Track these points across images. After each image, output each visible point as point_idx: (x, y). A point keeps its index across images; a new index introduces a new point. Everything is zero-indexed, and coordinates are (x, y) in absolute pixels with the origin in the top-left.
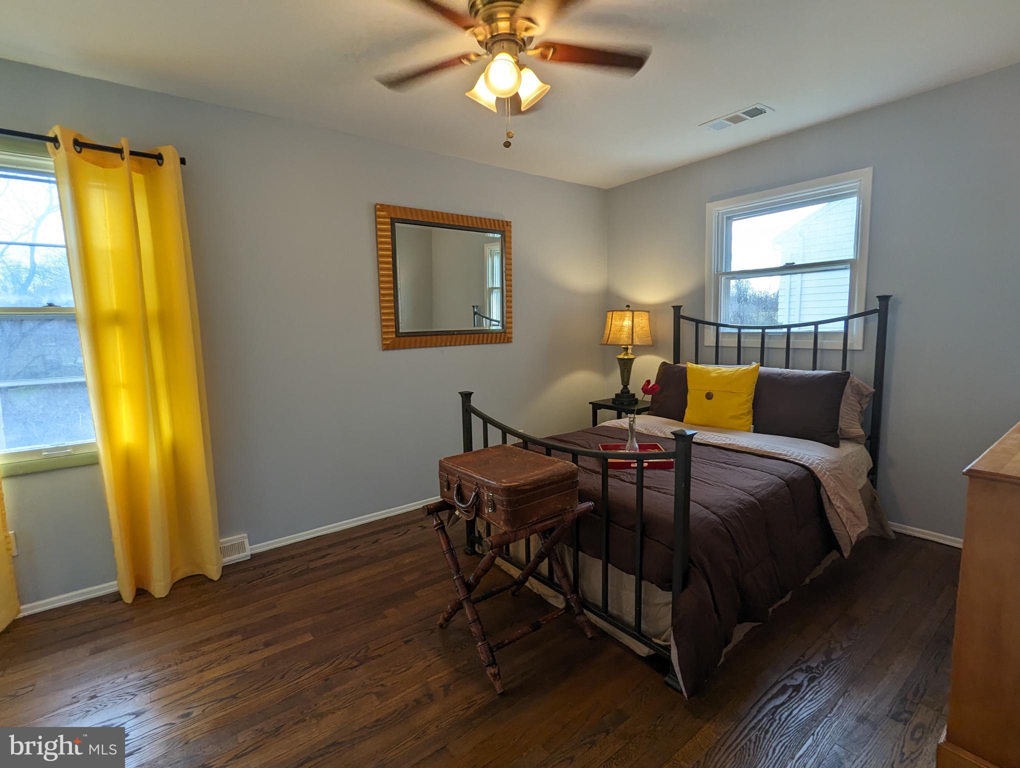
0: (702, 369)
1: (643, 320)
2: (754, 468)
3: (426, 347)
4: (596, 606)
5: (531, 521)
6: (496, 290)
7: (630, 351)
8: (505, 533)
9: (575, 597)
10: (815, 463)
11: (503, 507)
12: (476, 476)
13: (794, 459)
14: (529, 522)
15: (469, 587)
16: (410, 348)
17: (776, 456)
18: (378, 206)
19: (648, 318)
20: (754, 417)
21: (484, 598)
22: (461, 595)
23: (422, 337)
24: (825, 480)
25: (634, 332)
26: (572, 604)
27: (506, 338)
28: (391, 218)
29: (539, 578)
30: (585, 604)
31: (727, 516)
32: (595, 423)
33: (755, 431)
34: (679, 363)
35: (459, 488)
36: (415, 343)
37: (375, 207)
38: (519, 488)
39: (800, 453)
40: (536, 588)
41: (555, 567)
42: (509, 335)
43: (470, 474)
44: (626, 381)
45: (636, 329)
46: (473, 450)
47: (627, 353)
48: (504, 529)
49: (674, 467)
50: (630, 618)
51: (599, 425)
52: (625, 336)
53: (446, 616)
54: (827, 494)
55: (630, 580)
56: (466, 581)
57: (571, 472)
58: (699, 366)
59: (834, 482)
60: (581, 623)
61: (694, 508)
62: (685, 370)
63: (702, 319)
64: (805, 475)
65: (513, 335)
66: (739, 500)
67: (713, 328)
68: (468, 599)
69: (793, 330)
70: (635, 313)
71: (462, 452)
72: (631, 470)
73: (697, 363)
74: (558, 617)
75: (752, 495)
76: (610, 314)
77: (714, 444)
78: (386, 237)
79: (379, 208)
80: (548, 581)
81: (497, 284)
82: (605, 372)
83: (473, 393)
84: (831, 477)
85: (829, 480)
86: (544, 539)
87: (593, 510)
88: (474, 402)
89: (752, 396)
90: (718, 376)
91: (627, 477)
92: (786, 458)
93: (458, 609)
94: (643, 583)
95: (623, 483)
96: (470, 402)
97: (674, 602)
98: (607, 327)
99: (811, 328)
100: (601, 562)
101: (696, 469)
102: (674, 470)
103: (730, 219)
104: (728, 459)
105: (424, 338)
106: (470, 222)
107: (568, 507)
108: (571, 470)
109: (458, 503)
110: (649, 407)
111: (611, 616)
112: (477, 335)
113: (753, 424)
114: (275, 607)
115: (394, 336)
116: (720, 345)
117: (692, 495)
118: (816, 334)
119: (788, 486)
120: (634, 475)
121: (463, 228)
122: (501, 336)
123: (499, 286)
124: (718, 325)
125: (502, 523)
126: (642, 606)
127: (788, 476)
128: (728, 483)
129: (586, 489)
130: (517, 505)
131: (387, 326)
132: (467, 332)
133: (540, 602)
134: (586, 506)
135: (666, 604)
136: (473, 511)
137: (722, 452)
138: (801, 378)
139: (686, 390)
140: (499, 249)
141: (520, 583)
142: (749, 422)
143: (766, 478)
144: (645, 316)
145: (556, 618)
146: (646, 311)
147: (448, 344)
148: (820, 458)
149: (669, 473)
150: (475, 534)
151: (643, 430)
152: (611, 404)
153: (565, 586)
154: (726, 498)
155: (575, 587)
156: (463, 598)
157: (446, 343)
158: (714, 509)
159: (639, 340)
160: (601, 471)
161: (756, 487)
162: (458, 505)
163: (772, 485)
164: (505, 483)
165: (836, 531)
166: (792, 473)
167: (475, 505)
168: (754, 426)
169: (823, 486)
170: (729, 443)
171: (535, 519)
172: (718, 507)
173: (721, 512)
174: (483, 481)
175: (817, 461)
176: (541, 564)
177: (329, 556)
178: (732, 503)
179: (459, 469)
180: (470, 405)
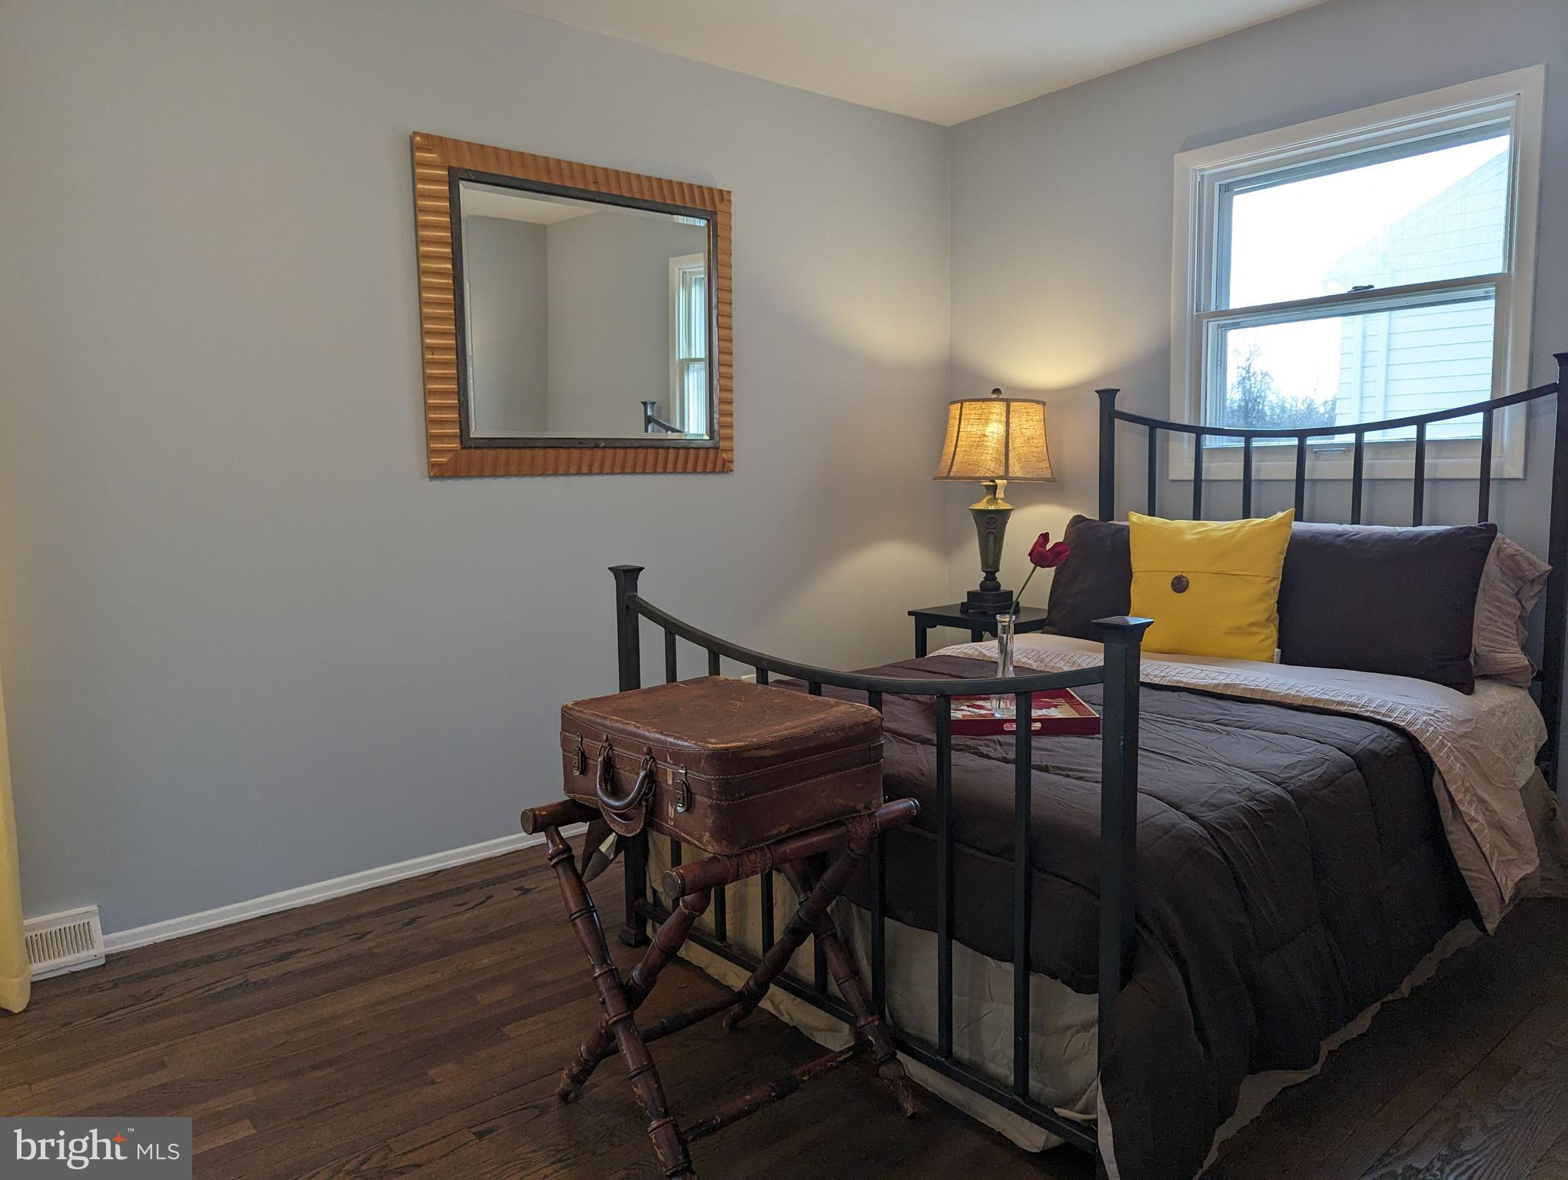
0: (1165, 526)
1: (1031, 423)
2: (1281, 729)
3: (532, 474)
4: (922, 1042)
5: (775, 832)
6: (697, 366)
7: (1000, 494)
8: (714, 859)
9: (876, 1023)
10: (1420, 722)
11: (709, 797)
12: (647, 734)
13: (1372, 712)
14: (771, 833)
15: (631, 996)
16: (494, 475)
17: (1332, 707)
18: (418, 138)
19: (1042, 417)
20: (1280, 631)
21: (665, 1031)
22: (612, 1010)
23: (524, 450)
24: (1440, 758)
25: (1010, 448)
26: (870, 1037)
27: (719, 462)
28: (450, 169)
29: (795, 987)
30: (900, 1041)
31: (1220, 824)
32: (921, 649)
33: (1284, 660)
34: (1113, 520)
35: (609, 765)
36: (507, 464)
37: (412, 139)
38: (746, 755)
39: (1386, 701)
40: (788, 1013)
41: (831, 955)
42: (725, 455)
43: (635, 730)
44: (991, 566)
45: (1016, 442)
46: (642, 687)
47: (995, 499)
48: (712, 848)
49: (1101, 731)
50: (1002, 1066)
51: (931, 655)
52: (989, 457)
53: (575, 1070)
54: (1448, 790)
55: (1002, 975)
56: (624, 982)
57: (865, 724)
58: (1157, 520)
59: (1463, 764)
60: (891, 1082)
61: (1146, 806)
62: (1125, 532)
63: (1164, 420)
64: (1397, 745)
65: (737, 456)
66: (1248, 791)
67: (1188, 438)
68: (627, 1021)
69: (1369, 437)
70: (1013, 405)
71: (617, 691)
72: (1003, 736)
73: (1151, 513)
74: (837, 1067)
75: (1279, 784)
76: (955, 409)
77: (1191, 687)
78: (437, 212)
79: (420, 143)
80: (817, 995)
81: (699, 351)
82: (945, 544)
83: (643, 568)
84: (1456, 753)
85: (1452, 758)
86: (805, 893)
87: (915, 817)
88: (646, 590)
89: (1276, 584)
90: (1200, 539)
91: (995, 750)
92: (1356, 710)
93: (605, 1055)
94: (1033, 979)
95: (987, 762)
96: (637, 592)
97: (1103, 1021)
98: (948, 435)
99: (1411, 432)
100: (935, 936)
101: (1148, 734)
102: (1100, 736)
103: (1228, 189)
104: (1220, 714)
105: (528, 453)
106: (635, 188)
107: (861, 806)
108: (866, 720)
109: (605, 799)
110: (1044, 619)
111: (958, 1063)
112: (651, 453)
113: (1278, 648)
114: (164, 1066)
115: (456, 445)
116: (1204, 477)
117: (1141, 780)
118: (1420, 442)
119: (1359, 768)
120: (1010, 744)
121: (619, 202)
122: (707, 457)
123: (703, 356)
124: (1199, 432)
125: (707, 835)
126: (1031, 1036)
127: (1360, 747)
128: (1223, 759)
129: (902, 773)
130: (743, 794)
131: (441, 423)
132: (628, 444)
133: (797, 1042)
134: (901, 806)
135: (1085, 1027)
136: (640, 813)
137: (1207, 702)
138: (1387, 539)
139: (1128, 575)
140: (703, 269)
141: (750, 997)
142: (1270, 641)
143: (1311, 750)
144: (1036, 412)
145: (833, 1068)
146: (1038, 402)
147: (585, 469)
148: (1432, 712)
149: (1090, 741)
150: (646, 899)
151: (1031, 662)
152: (958, 615)
153: (854, 998)
154: (1221, 787)
155: (878, 1001)
156: (615, 1019)
157: (580, 467)
158: (1191, 808)
159: (1023, 468)
160: (934, 737)
161: (1286, 767)
162: (603, 802)
163: (1323, 764)
164: (715, 744)
165: (1469, 873)
166: (1368, 740)
167: (647, 800)
168: (1283, 652)
169: (1440, 772)
170: (1224, 682)
171: (784, 828)
172: (1202, 805)
173: (1208, 815)
174: (664, 743)
175: (1425, 718)
176: (801, 947)
177: (302, 954)
178: (1231, 797)
179: (608, 723)
180: (636, 595)
